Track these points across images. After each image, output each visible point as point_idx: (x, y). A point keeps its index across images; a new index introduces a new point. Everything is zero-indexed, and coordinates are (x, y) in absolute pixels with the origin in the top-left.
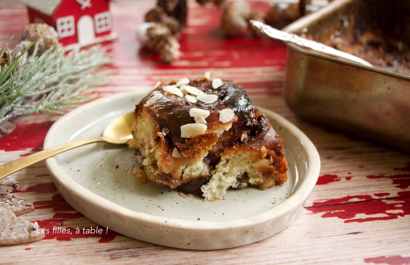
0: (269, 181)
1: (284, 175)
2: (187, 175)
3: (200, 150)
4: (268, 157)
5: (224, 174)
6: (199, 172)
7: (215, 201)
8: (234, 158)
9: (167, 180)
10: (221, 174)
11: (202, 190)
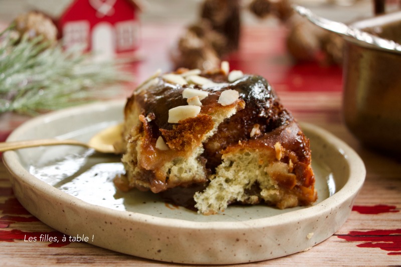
0: (290, 197)
1: (309, 189)
2: (176, 176)
3: (190, 139)
4: (286, 160)
5: (227, 181)
6: (191, 173)
7: (211, 215)
8: (239, 158)
9: (148, 181)
10: (222, 180)
11: (196, 200)
